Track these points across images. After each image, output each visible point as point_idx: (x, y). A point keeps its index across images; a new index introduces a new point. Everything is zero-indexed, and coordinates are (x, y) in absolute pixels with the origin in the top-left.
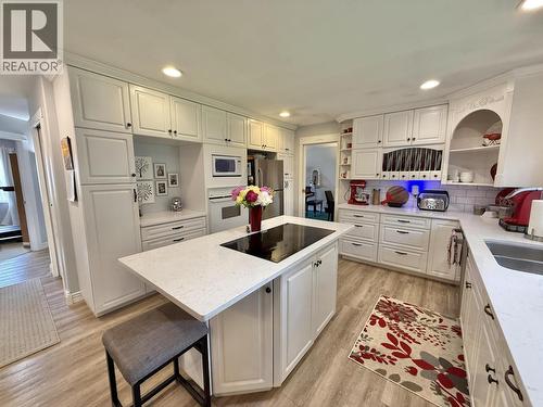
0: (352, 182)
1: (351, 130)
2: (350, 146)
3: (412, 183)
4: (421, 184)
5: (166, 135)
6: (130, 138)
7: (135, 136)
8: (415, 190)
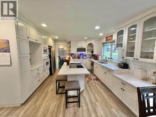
0: (71, 54)
1: (70, 43)
2: (70, 46)
3: (81, 54)
4: (82, 54)
5: (35, 41)
6: (28, 42)
7: (29, 41)
8: (82, 55)
